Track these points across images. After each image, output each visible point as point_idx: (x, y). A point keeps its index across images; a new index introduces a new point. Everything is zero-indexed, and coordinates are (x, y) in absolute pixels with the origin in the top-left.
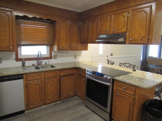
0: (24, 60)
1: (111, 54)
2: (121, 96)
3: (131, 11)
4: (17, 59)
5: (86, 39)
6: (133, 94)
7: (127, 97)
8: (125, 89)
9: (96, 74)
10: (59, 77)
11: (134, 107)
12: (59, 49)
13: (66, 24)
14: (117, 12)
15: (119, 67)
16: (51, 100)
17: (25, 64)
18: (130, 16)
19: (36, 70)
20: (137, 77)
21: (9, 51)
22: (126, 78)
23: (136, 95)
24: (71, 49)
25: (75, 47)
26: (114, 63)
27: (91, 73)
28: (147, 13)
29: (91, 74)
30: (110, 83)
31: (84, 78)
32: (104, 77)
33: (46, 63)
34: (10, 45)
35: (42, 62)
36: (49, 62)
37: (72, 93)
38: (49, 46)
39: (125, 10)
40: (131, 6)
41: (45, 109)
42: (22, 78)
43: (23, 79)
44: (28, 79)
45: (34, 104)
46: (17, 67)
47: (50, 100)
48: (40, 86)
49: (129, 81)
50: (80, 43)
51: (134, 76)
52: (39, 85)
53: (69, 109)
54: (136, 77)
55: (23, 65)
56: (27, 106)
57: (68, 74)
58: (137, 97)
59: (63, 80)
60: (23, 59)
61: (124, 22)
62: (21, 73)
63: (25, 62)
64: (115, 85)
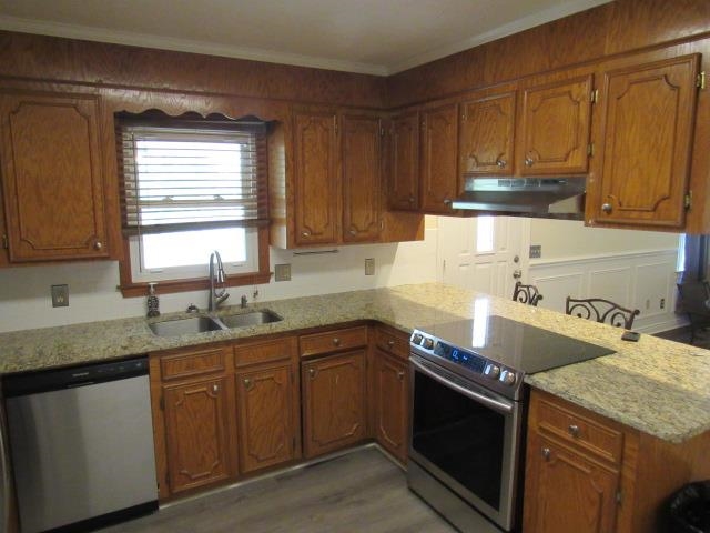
0: (152, 289)
1: (532, 248)
2: (559, 460)
3: (606, 77)
4: (128, 288)
5: (411, 195)
6: (613, 460)
7: (584, 469)
8: (575, 434)
9: (451, 358)
10: (295, 360)
11: (616, 517)
12: (296, 241)
13: (326, 130)
14: (543, 80)
15: (561, 316)
16: (267, 459)
17: (157, 306)
18: (601, 101)
19: (200, 334)
20: (635, 377)
21: (93, 259)
22: (584, 382)
23: (625, 462)
24: (347, 240)
25: (366, 231)
26: (540, 297)
27: (430, 348)
28: (678, 88)
29: (431, 352)
30: (510, 399)
31: (402, 368)
32: (487, 372)
33: (244, 300)
34: (95, 236)
35: (227, 296)
36: (256, 294)
37: (351, 430)
38: (256, 229)
39: (580, 71)
40: (606, 53)
41: (240, 497)
42: (144, 371)
43: (147, 376)
44: (169, 373)
45: (193, 477)
46: (126, 323)
47: (261, 458)
48: (219, 403)
49: (596, 397)
50: (389, 211)
51: (624, 373)
52: (215, 399)
53: (340, 500)
54: (630, 375)
55: (153, 311)
56: (168, 482)
57: (333, 348)
58: (629, 475)
59: (313, 375)
60: (149, 287)
61: (578, 124)
62: (138, 349)
63: (156, 300)
64: (532, 409)
